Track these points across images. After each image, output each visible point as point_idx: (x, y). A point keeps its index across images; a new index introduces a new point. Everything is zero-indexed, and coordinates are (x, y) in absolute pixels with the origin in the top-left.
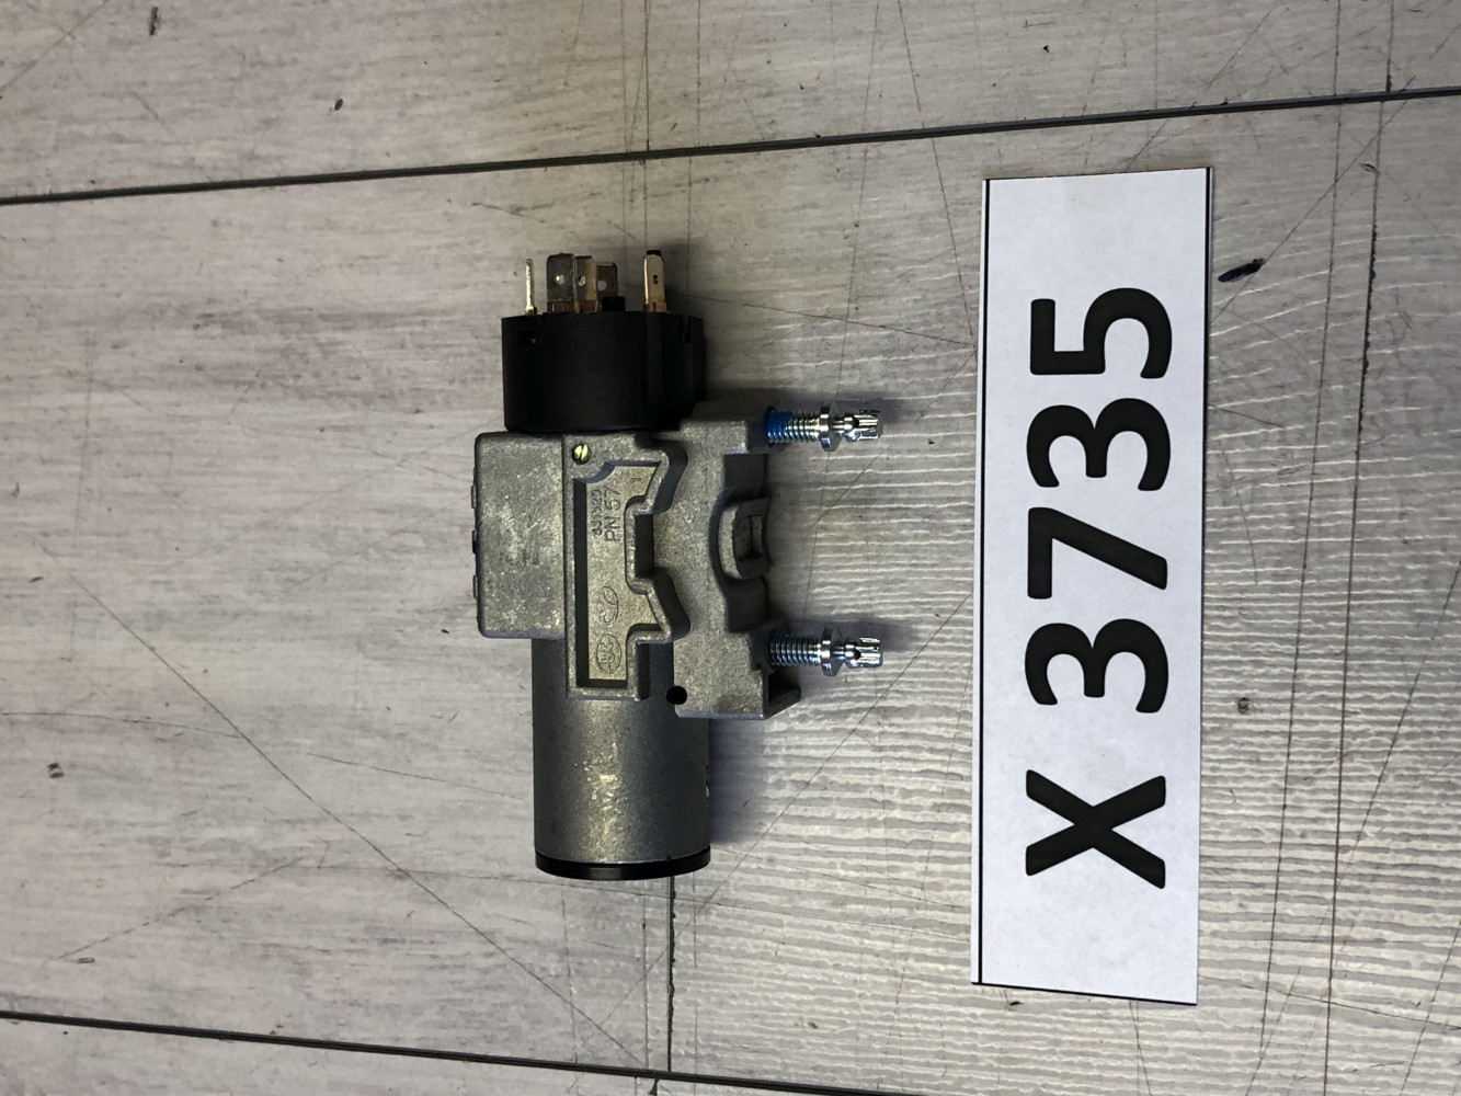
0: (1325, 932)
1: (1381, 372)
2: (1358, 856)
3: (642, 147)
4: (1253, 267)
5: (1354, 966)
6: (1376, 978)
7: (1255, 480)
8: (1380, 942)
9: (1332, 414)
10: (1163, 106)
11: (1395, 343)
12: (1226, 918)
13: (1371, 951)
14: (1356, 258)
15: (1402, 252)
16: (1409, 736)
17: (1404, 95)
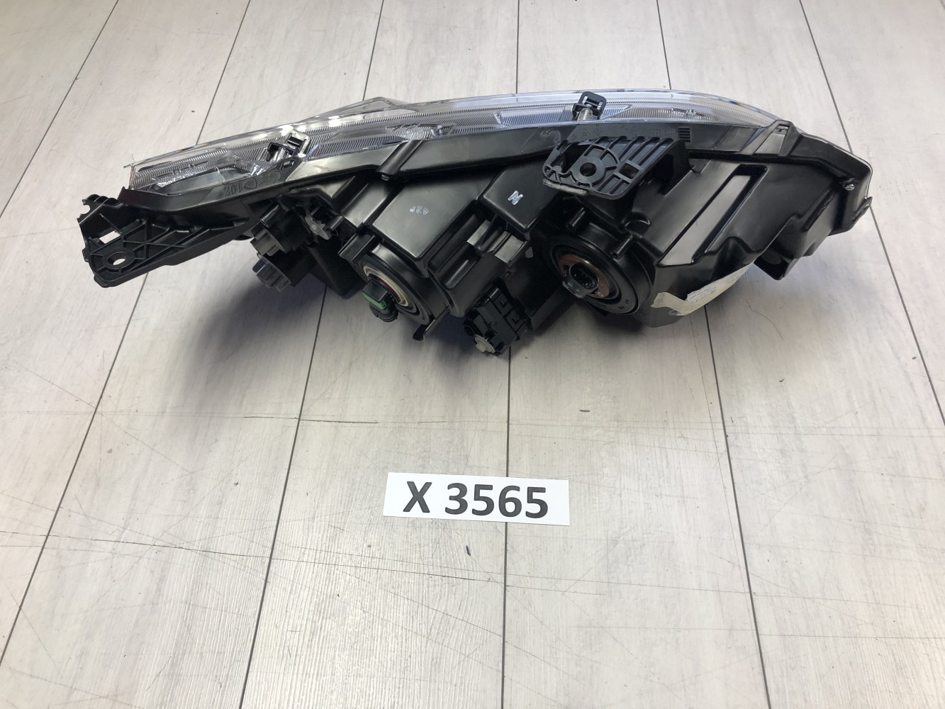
0: (317, 561)
1: (442, 580)
2: (333, 569)
3: (510, 422)
4: (469, 553)
5: (308, 567)
6: (305, 571)
7: (420, 551)
8: (313, 573)
9: (433, 569)
10: (508, 536)
11: (448, 583)
12: (322, 540)
13: (311, 570)
14: (469, 576)
15: (469, 585)
16: (359, 582)
17: (505, 589)
